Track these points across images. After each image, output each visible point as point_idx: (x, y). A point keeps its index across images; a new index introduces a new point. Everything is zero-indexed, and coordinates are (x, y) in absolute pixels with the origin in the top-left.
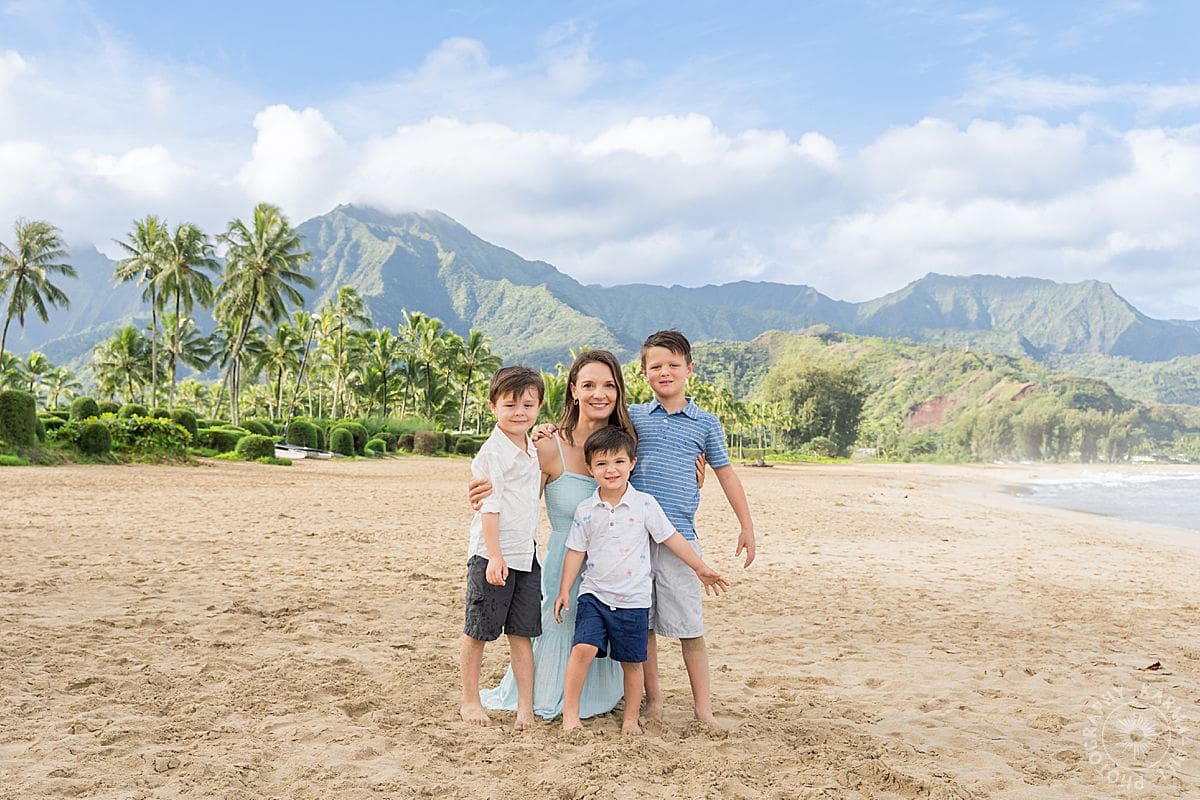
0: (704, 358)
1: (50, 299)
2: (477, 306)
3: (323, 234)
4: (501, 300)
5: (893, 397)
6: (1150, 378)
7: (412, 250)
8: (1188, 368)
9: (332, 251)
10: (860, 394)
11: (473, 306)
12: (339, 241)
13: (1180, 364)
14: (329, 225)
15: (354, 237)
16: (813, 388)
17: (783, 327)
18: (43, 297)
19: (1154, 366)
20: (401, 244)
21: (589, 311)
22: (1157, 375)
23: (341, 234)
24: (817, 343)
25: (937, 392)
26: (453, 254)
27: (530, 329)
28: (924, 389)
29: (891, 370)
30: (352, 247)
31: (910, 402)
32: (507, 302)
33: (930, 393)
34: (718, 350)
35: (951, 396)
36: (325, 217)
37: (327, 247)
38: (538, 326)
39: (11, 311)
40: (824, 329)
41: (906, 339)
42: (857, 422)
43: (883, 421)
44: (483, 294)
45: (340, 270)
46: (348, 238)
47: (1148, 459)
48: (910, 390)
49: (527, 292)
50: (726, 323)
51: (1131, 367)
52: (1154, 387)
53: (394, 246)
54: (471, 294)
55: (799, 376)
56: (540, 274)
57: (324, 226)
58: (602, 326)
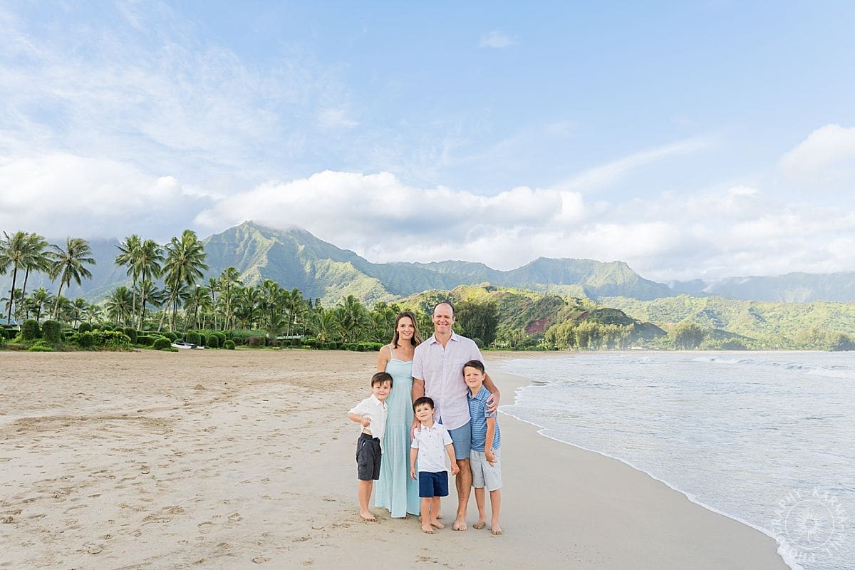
0: (428, 299)
1: (83, 275)
2: (315, 272)
3: (237, 235)
4: (327, 270)
5: (520, 318)
6: (645, 308)
7: (282, 244)
8: (663, 304)
9: (242, 244)
10: (496, 317)
11: (314, 271)
12: (246, 239)
13: (660, 302)
14: (241, 231)
15: (253, 237)
16: (473, 315)
17: (468, 283)
18: (79, 274)
19: (648, 303)
20: (277, 241)
21: (372, 274)
22: (648, 308)
23: (246, 236)
24: (484, 291)
25: (542, 315)
26: (304, 246)
27: (342, 284)
28: (536, 314)
29: (520, 304)
30: (252, 242)
31: (529, 321)
32: (330, 271)
33: (538, 316)
34: (436, 295)
35: (548, 318)
36: (239, 227)
37: (239, 242)
38: (346, 282)
39: (63, 281)
40: (488, 284)
41: (528, 290)
42: (495, 331)
43: (516, 330)
44: (319, 265)
45: (246, 254)
46: (250, 238)
47: (639, 348)
48: (529, 315)
49: (341, 265)
50: (441, 281)
51: (637, 303)
52: (647, 313)
53: (274, 242)
54: (313, 266)
55: (466, 308)
56: (348, 256)
57: (238, 231)
58: (378, 282)
